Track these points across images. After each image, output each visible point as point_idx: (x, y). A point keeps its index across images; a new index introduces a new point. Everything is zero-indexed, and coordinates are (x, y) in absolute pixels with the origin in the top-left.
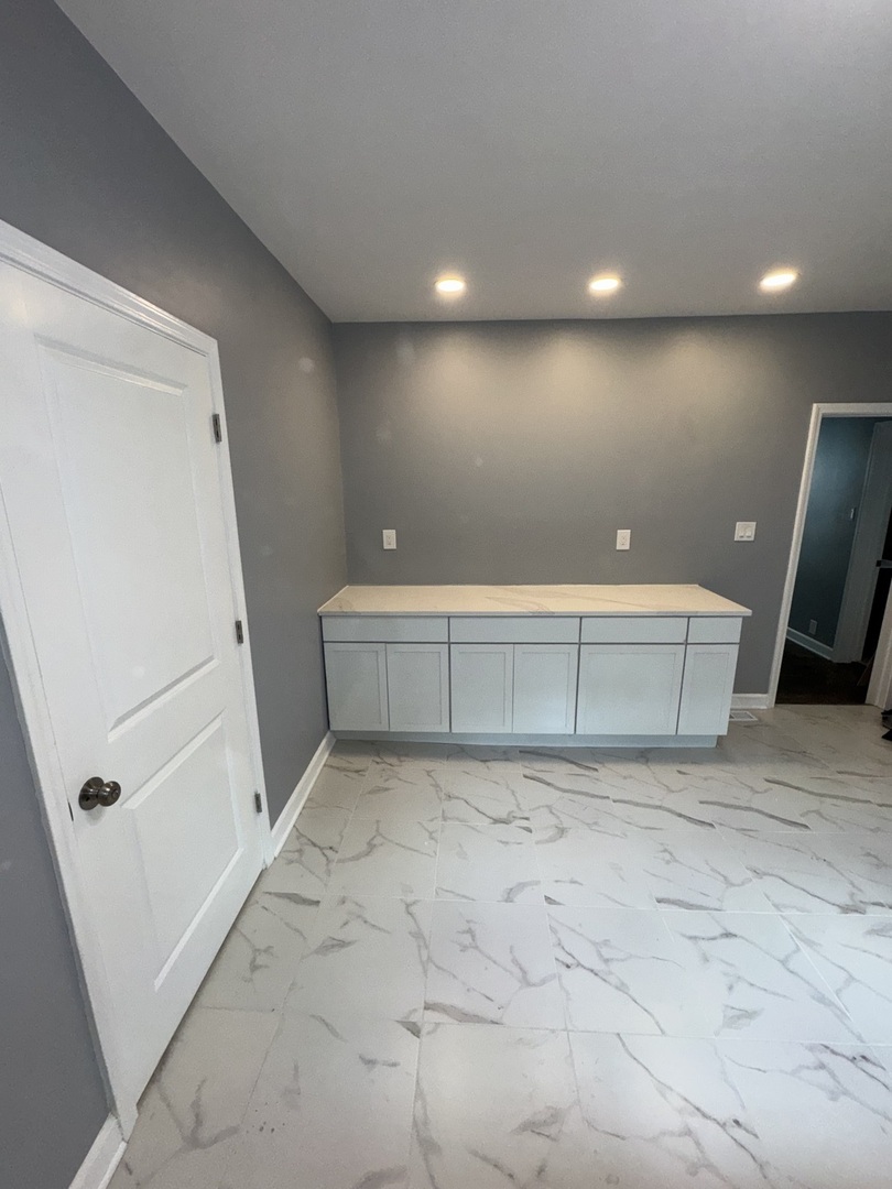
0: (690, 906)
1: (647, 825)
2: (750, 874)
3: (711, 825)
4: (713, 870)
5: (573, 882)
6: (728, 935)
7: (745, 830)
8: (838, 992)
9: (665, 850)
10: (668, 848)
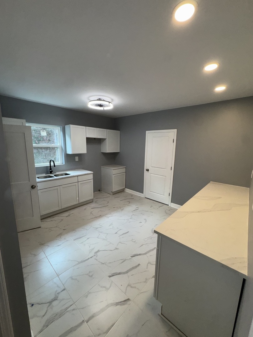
0: (123, 234)
1: (143, 246)
2: (118, 248)
3: (132, 257)
4: (124, 243)
5: (141, 226)
6: (116, 233)
7: (124, 261)
8: (100, 234)
9: (135, 242)
10: (135, 243)
